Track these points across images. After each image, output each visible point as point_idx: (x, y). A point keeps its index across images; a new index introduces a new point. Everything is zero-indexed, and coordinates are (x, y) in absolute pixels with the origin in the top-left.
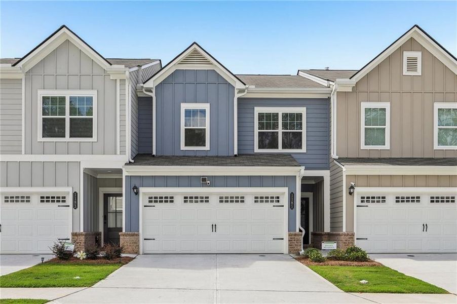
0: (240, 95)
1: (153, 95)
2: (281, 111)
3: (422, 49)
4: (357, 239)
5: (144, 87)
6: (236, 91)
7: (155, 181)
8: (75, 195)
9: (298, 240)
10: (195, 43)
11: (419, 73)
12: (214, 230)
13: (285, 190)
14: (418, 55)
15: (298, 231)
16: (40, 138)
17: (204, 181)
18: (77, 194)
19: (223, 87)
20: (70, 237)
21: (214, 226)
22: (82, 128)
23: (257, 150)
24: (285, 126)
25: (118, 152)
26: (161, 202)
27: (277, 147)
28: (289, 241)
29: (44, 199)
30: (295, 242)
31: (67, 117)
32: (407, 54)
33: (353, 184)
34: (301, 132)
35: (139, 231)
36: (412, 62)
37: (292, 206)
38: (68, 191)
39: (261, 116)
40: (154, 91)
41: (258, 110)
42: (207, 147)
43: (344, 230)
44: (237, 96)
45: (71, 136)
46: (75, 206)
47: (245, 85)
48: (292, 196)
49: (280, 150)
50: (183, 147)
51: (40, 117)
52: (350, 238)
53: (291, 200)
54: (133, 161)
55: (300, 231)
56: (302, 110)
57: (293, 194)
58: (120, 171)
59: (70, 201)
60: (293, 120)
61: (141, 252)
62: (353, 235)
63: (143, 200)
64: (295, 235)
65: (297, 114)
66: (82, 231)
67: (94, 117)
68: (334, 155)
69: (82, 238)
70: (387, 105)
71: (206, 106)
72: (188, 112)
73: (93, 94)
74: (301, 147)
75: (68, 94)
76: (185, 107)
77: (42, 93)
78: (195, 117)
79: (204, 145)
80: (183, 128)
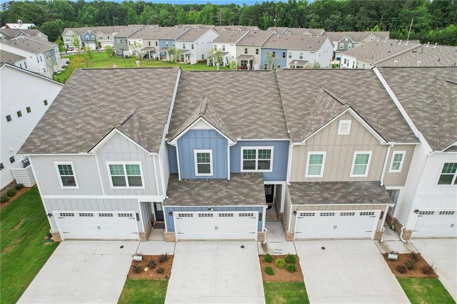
1: (176, 145)
2: (257, 148)
3: (353, 118)
6: (229, 143)
8: (137, 215)
9: (263, 236)
10: (201, 116)
11: (348, 133)
12: (216, 229)
13: (257, 212)
15: (263, 231)
16: (112, 187)
17: (209, 209)
19: (220, 140)
20: (138, 232)
23: (242, 171)
24: (260, 157)
25: (158, 194)
26: (186, 216)
28: (258, 236)
29: (120, 215)
30: (261, 237)
31: (126, 176)
32: (342, 122)
34: (270, 160)
35: (174, 230)
37: (260, 219)
39: (244, 151)
40: (176, 143)
41: (243, 148)
42: (212, 174)
43: (289, 231)
44: (229, 146)
45: (130, 186)
46: (138, 220)
49: (256, 170)
50: (197, 174)
51: (110, 176)
52: (291, 235)
54: (168, 198)
57: (261, 214)
59: (135, 216)
60: (265, 153)
61: (177, 240)
62: (294, 232)
63: (175, 216)
64: (261, 234)
65: (268, 150)
66: (144, 231)
67: (142, 175)
69: (145, 235)
70: (324, 153)
71: (210, 151)
72: (198, 155)
73: (139, 163)
74: (269, 168)
75: (124, 164)
76: (196, 152)
77: (108, 163)
78: (203, 157)
79: (210, 173)
80: (196, 164)
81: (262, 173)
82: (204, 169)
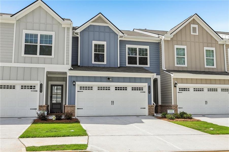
0: (121, 39)
1: (79, 36)
2: (138, 47)
3: (198, 24)
4: (179, 108)
5: (75, 32)
6: (119, 37)
7: (83, 79)
8: (41, 85)
9: (153, 109)
10: (100, 13)
11: (197, 34)
12: (113, 104)
13: (146, 84)
14: (196, 26)
15: (152, 104)
16: (23, 54)
17: (108, 79)
18: (42, 84)
19: (112, 35)
20: (38, 108)
21: (113, 102)
22: (46, 51)
23: (127, 65)
24: (140, 54)
25: (65, 64)
26: (86, 89)
27: (136, 64)
28: (149, 109)
29: (23, 87)
30: (152, 110)
31: (39, 45)
32: (192, 26)
33: (177, 82)
34: (147, 57)
35: (75, 105)
36: (194, 29)
37: (149, 92)
38: (37, 83)
39: (129, 48)
40: (79, 34)
41: (128, 46)
42: (105, 63)
43: (173, 104)
44: (119, 39)
45: (40, 54)
46: (41, 91)
47: (124, 34)
48: (149, 87)
49: (138, 65)
50: (93, 62)
51: (24, 44)
52: (176, 108)
53: (149, 89)
54: (72, 68)
55: (153, 104)
56: (147, 47)
57: (150, 87)
58: (65, 73)
59: (38, 88)
60: (143, 52)
62: (177, 106)
63: (77, 89)
64: (152, 106)
65: (145, 49)
66: (44, 104)
67: (53, 45)
68: (164, 68)
69: (45, 108)
70: (185, 47)
71: (105, 43)
72: (96, 45)
73: (53, 33)
74: (147, 64)
75: (39, 33)
76: (94, 42)
77: (25, 32)
78: (99, 48)
79: (104, 62)
80: (93, 53)
81: (142, 68)
82: (99, 58)
